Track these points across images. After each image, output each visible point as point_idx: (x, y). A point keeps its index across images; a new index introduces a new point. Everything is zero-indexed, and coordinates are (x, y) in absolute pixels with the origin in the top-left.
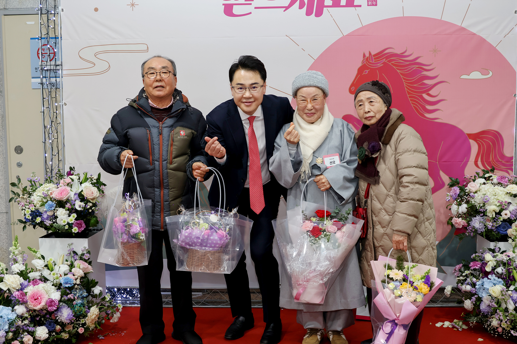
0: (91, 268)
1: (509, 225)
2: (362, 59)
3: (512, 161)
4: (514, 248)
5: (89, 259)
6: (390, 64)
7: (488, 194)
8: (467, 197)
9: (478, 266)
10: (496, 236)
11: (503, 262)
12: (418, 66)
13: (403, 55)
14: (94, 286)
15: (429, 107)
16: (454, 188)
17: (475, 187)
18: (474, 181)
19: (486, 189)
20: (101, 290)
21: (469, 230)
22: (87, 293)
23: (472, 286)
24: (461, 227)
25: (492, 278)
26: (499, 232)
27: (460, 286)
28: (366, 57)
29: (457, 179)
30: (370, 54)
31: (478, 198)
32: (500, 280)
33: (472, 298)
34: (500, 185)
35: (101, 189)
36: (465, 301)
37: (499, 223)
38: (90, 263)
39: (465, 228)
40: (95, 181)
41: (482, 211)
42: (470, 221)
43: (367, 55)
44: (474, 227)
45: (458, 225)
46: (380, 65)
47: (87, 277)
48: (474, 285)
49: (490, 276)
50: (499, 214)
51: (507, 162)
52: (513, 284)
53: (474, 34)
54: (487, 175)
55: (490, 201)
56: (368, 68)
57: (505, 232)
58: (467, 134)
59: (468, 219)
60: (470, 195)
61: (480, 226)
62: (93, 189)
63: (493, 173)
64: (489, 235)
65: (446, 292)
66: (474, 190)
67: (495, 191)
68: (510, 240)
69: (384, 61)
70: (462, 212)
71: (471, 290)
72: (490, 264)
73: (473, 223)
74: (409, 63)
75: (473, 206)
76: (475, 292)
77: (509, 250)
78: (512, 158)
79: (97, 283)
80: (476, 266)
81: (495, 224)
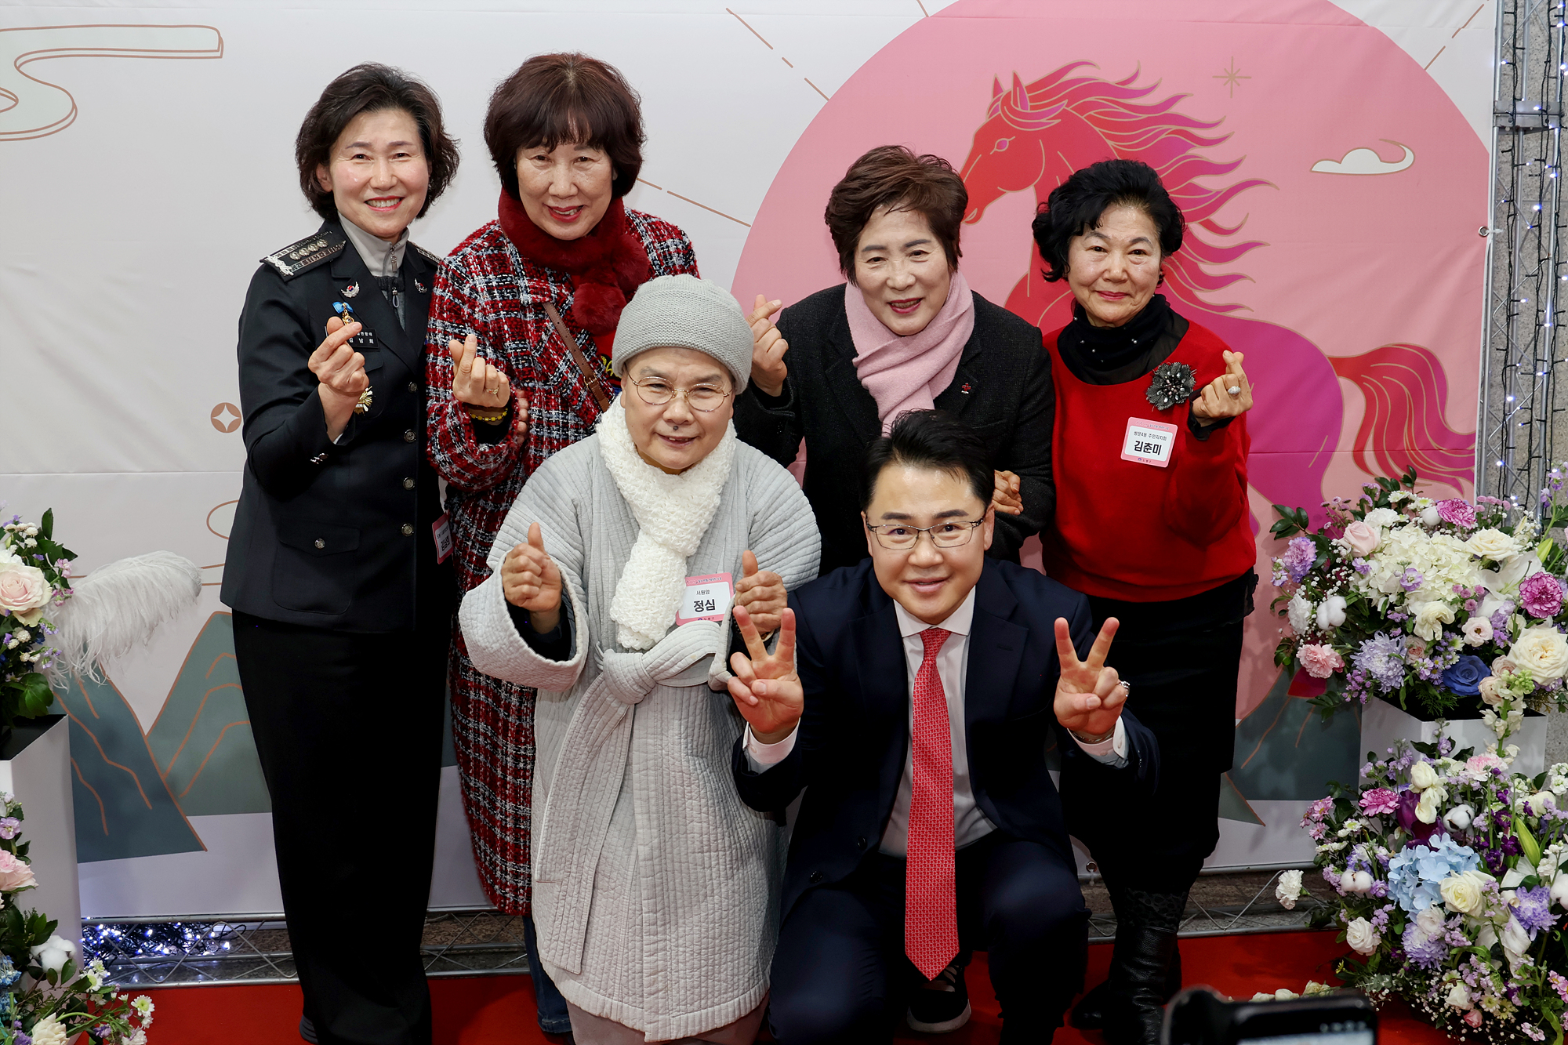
0: (29, 871)
1: (1481, 663)
2: (990, 99)
3: (1470, 448)
4: (1500, 741)
5: (17, 836)
6: (1083, 117)
7: (1416, 561)
8: (1342, 574)
9: (1392, 804)
10: (1442, 703)
11: (1472, 788)
12: (1174, 127)
13: (1126, 87)
14: (42, 939)
15: (1209, 269)
16: (1298, 540)
17: (1370, 538)
18: (1361, 516)
19: (1406, 546)
20: (68, 953)
21: (1353, 683)
22: (15, 967)
23: (1372, 872)
24: (1328, 674)
25: (1442, 846)
26: (1449, 689)
27: (1332, 875)
28: (1003, 94)
29: (1298, 510)
30: (1017, 81)
31: (1382, 575)
32: (1468, 851)
33: (1376, 913)
34: (1450, 532)
35: (56, 570)
36: (1350, 923)
37: (1451, 659)
38: (22, 853)
39: (1339, 676)
40: (32, 543)
41: (1398, 621)
42: (1353, 652)
43: (1007, 86)
44: (1370, 672)
45: (1319, 669)
46: (1050, 122)
47: (14, 907)
48: (1379, 870)
49: (1434, 840)
50: (1454, 628)
51: (1456, 450)
52: (1512, 864)
53: (1359, 23)
54: (1395, 497)
55: (1421, 586)
56: (1009, 132)
57: (1471, 689)
58: (1330, 359)
59: (1349, 646)
60: (1354, 564)
61: (1390, 669)
62: (27, 574)
63: (1412, 488)
64: (1421, 701)
65: (1283, 895)
66: (1365, 548)
67: (1439, 552)
68: (1489, 716)
69: (1064, 107)
70: (1330, 625)
71: (1372, 888)
72: (1432, 797)
73: (1363, 660)
74: (1144, 116)
75: (1361, 601)
76: (1383, 892)
77: (1486, 746)
78: (1470, 438)
79: (54, 923)
80: (1385, 803)
81: (1439, 661)
